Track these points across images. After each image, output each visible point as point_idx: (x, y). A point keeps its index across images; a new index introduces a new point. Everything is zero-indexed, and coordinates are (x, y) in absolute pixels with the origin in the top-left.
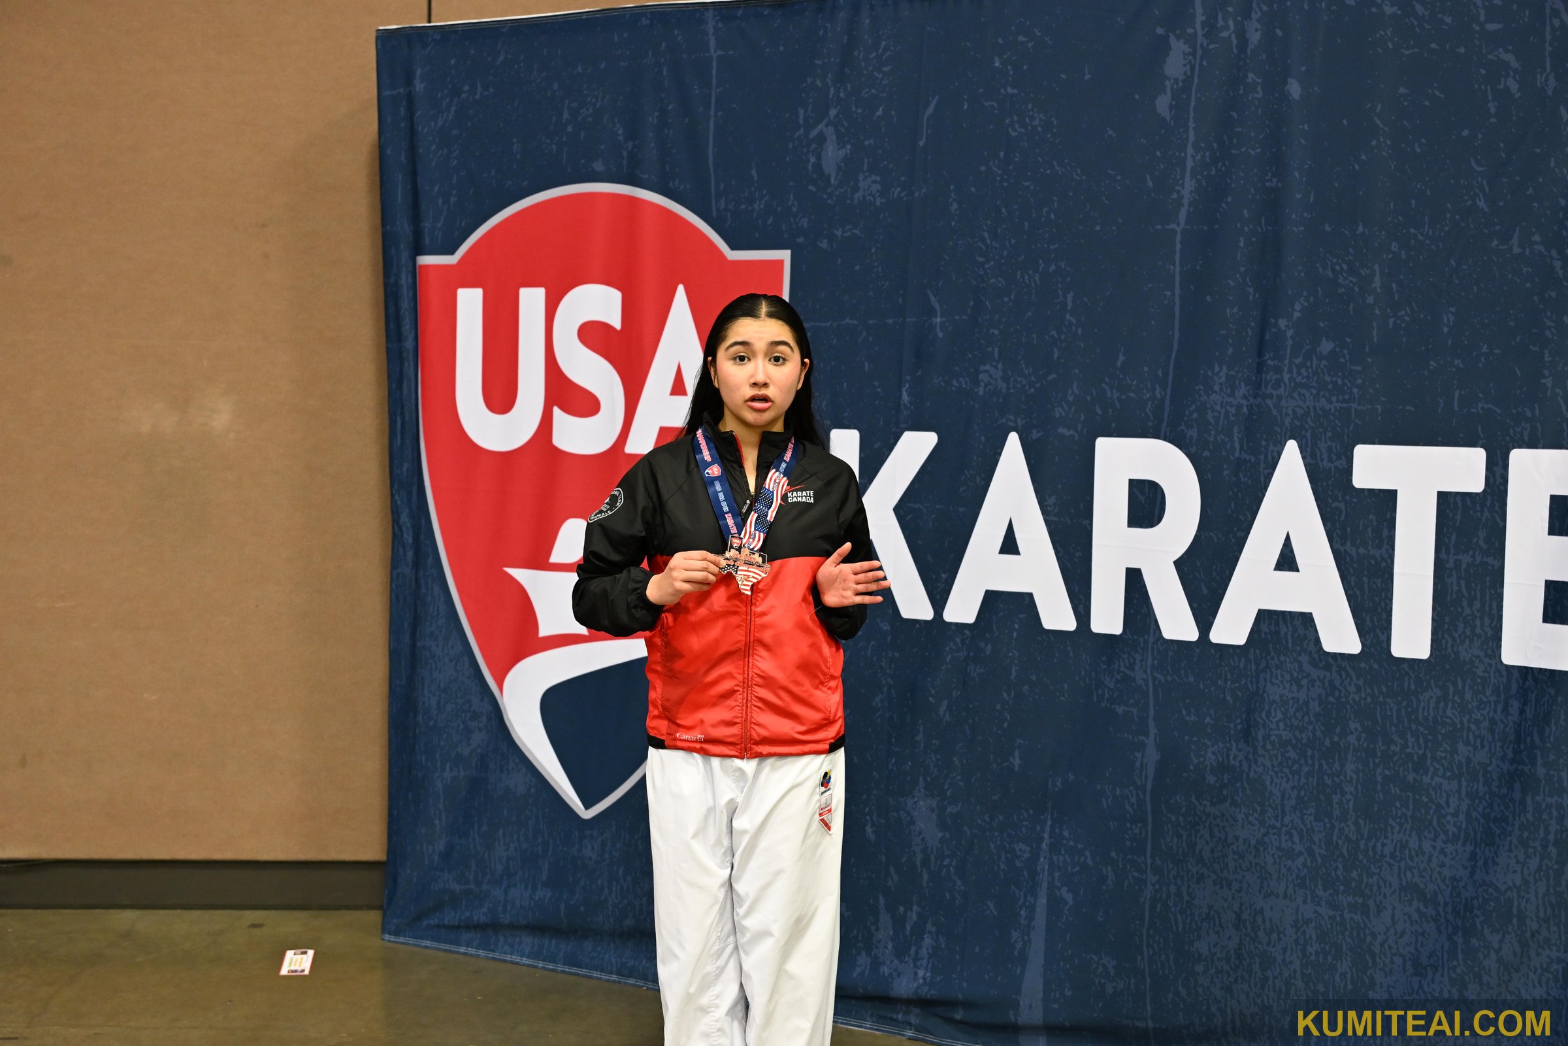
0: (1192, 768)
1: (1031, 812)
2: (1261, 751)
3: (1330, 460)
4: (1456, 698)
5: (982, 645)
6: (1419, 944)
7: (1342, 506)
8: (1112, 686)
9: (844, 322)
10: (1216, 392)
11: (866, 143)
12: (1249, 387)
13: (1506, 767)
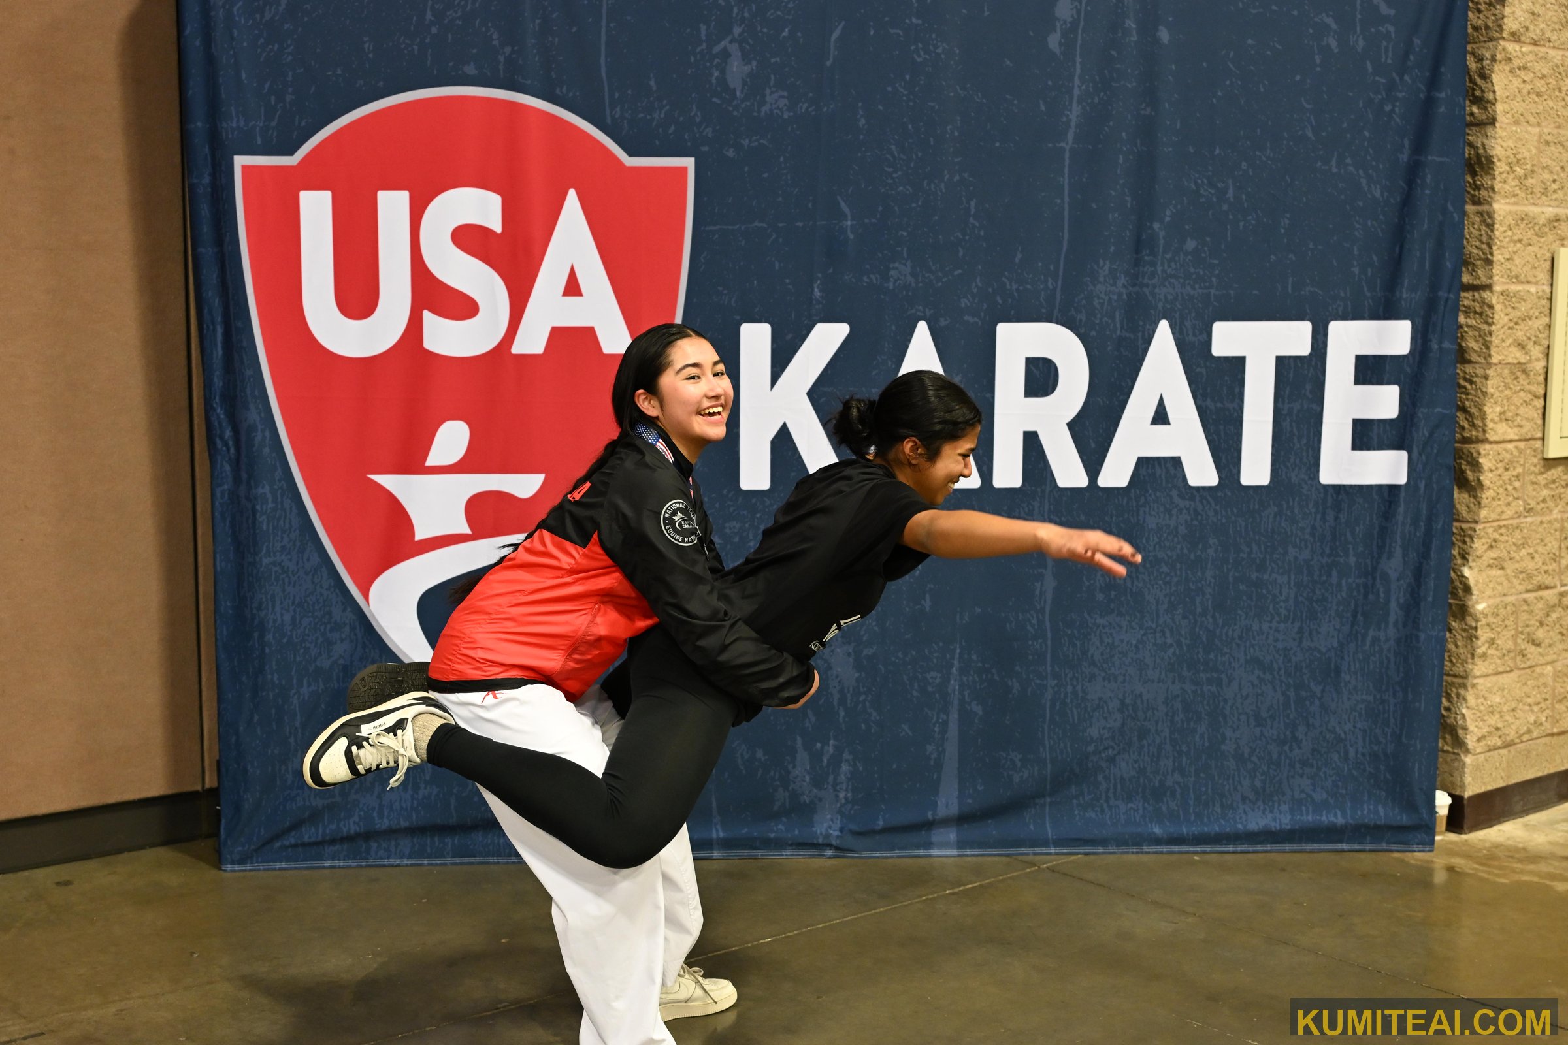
0: (1084, 589)
1: (941, 644)
3: (1194, 335)
4: (1289, 513)
6: (1260, 702)
7: (1204, 371)
10: (1101, 283)
12: (1128, 278)
13: (1325, 560)
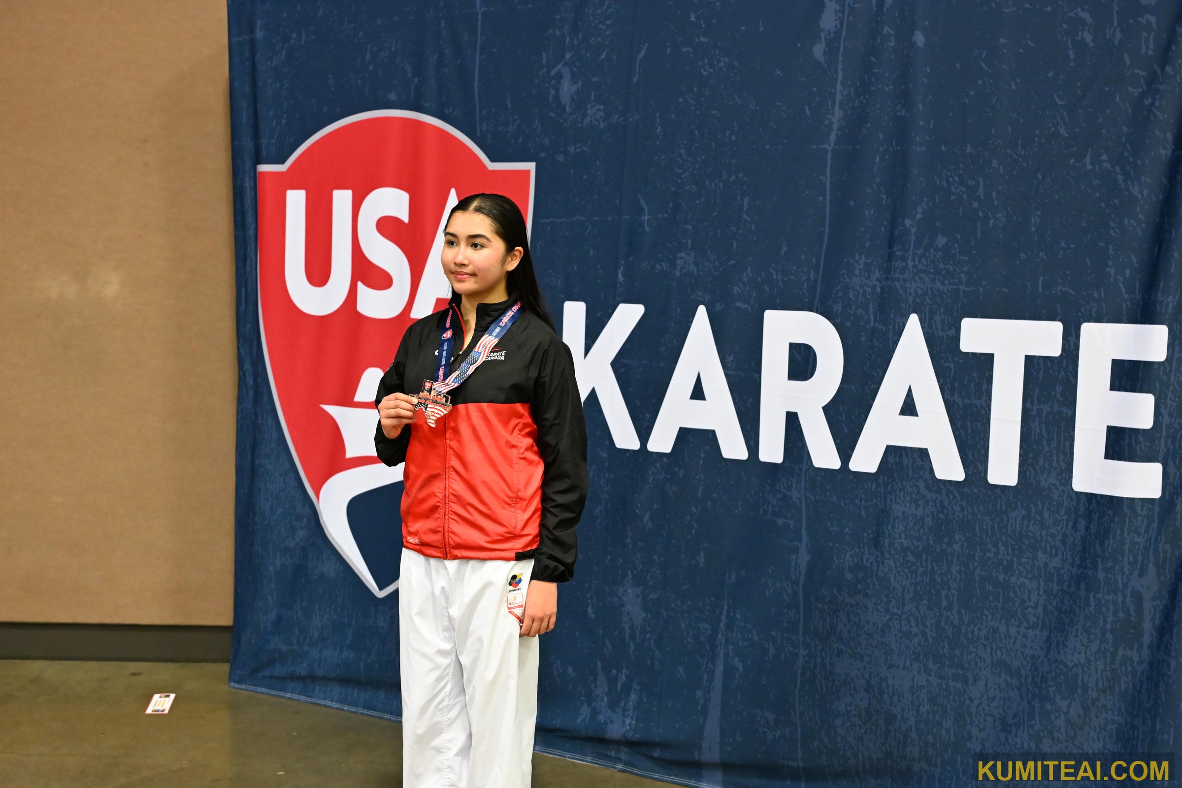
0: (834, 567)
1: (712, 599)
2: (887, 556)
3: (943, 330)
4: (1037, 517)
5: (677, 469)
6: (1006, 707)
7: (952, 365)
8: (774, 502)
9: (575, 219)
10: (856, 276)
11: (593, 80)
12: (881, 272)
13: (1074, 571)
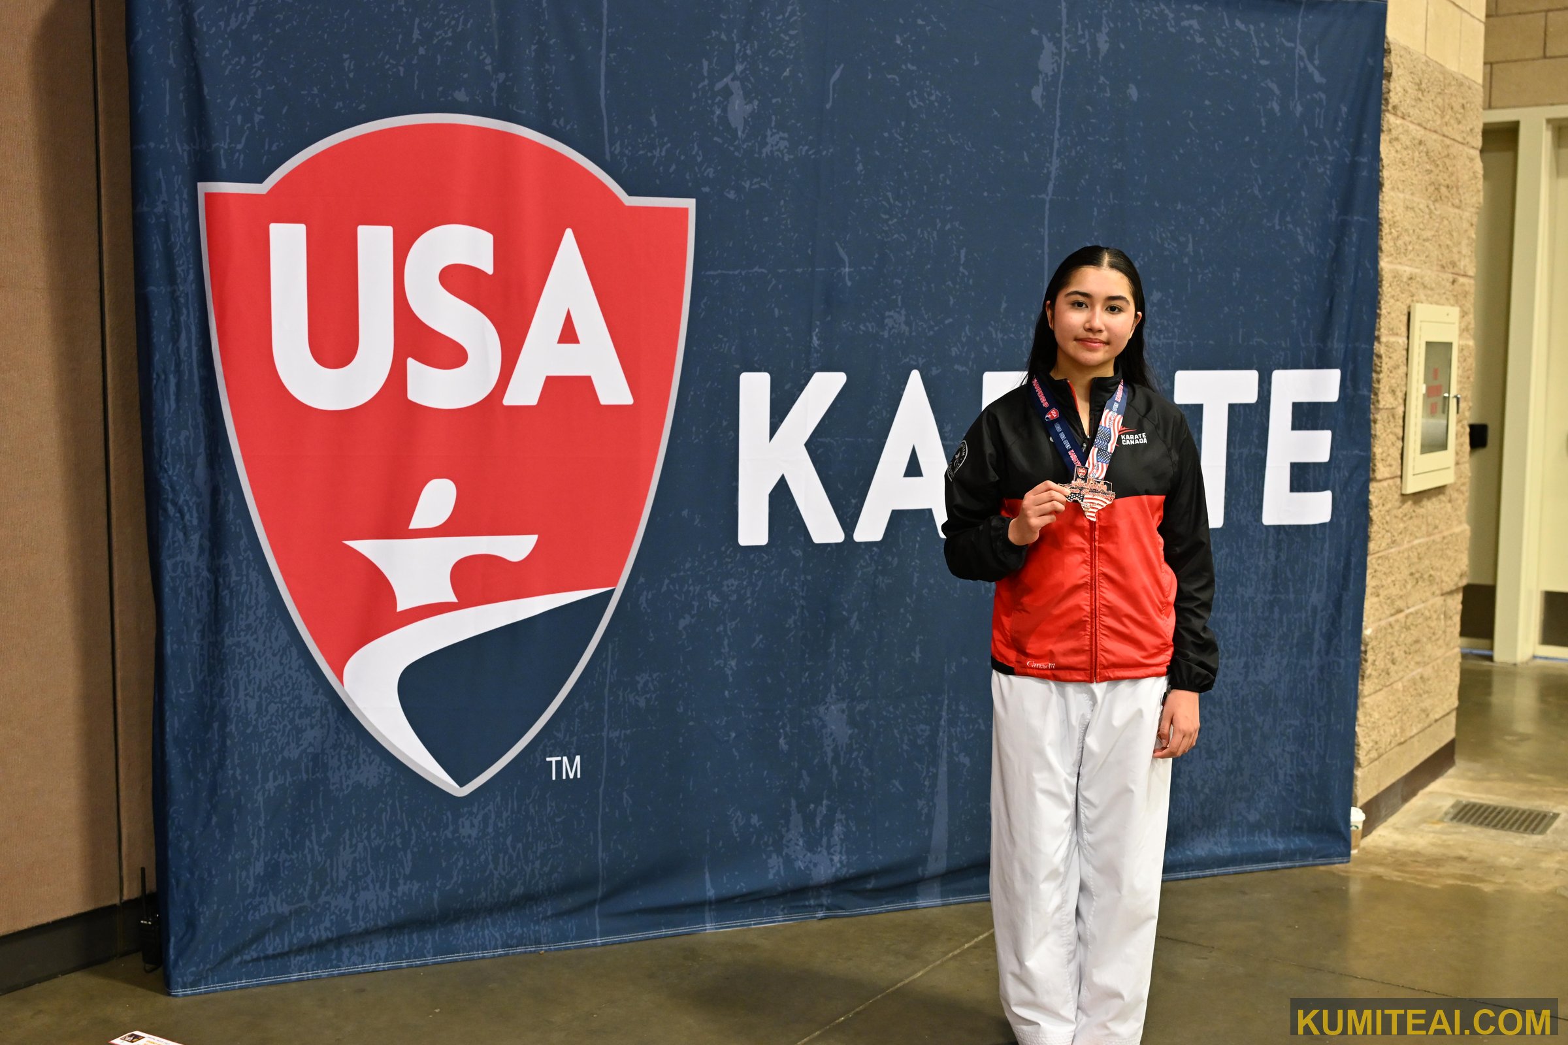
1: (930, 696)
5: (890, 558)
9: (753, 270)
11: (774, 101)
13: (1267, 598)
